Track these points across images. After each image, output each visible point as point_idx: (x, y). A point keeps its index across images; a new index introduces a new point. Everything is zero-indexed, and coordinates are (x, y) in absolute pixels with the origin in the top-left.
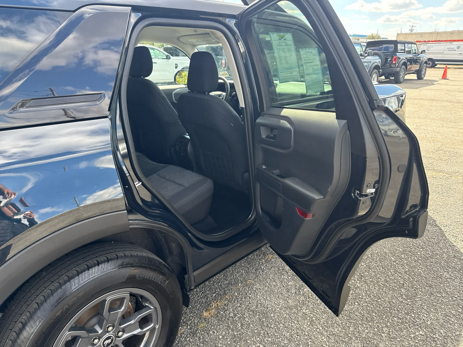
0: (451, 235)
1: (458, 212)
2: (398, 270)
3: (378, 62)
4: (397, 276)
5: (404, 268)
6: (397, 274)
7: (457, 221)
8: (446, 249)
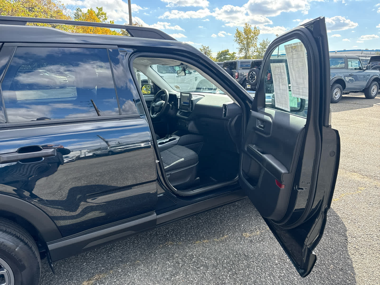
0: (354, 247)
1: (378, 225)
2: (274, 274)
3: (378, 75)
4: (269, 279)
5: (281, 272)
6: (270, 277)
7: (369, 233)
8: (337, 261)
